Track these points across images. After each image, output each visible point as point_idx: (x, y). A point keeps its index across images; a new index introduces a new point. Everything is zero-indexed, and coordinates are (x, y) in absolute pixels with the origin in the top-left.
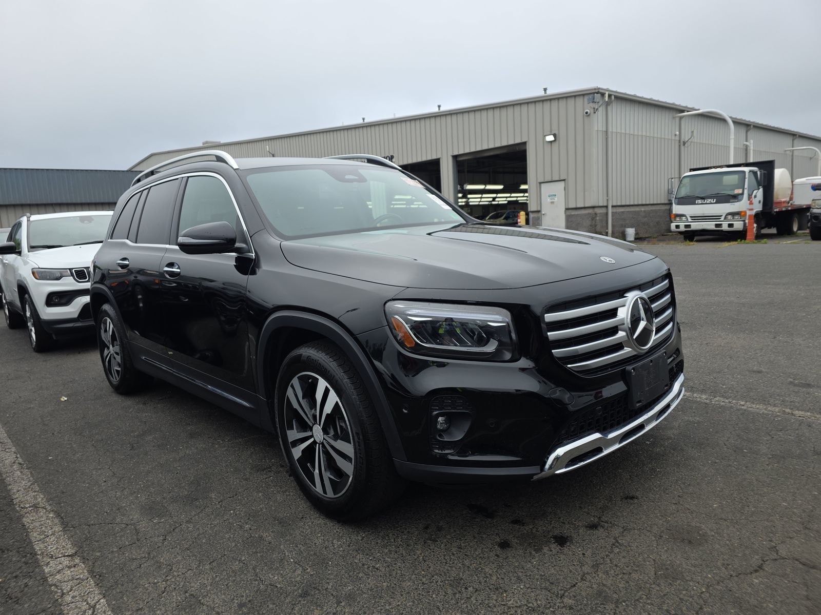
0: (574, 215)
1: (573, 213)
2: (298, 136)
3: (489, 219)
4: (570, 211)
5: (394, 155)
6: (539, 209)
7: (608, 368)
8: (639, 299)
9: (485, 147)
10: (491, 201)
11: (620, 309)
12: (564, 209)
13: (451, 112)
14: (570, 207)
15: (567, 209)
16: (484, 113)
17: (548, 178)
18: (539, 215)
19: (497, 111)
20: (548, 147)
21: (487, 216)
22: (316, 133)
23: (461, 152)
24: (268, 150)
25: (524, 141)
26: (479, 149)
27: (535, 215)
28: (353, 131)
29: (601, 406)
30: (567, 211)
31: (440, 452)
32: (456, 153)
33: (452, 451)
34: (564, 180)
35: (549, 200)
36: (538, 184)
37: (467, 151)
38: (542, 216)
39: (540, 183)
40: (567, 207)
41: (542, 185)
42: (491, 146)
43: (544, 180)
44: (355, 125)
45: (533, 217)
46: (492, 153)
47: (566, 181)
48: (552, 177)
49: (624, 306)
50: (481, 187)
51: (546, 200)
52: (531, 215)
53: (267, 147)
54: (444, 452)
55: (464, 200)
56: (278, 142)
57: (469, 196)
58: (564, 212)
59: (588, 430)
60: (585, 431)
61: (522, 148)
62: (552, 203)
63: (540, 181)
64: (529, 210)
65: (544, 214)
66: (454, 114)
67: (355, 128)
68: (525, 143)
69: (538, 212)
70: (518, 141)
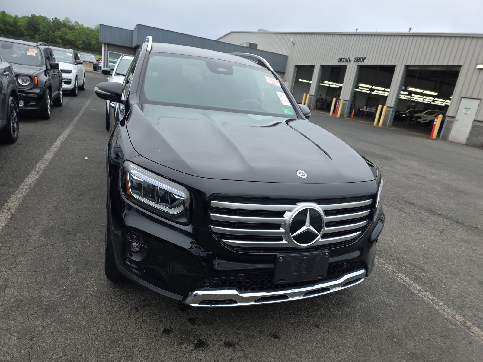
0: (479, 126)
1: (479, 124)
2: (311, 34)
3: (424, 114)
4: (477, 122)
5: (366, 57)
6: (454, 116)
7: (261, 250)
8: (309, 209)
9: (430, 64)
10: (431, 102)
11: (287, 213)
12: (473, 120)
13: (414, 34)
14: (478, 119)
15: (475, 121)
16: (438, 39)
17: (469, 95)
18: (453, 119)
19: (447, 40)
20: (476, 73)
21: (424, 111)
22: (323, 34)
23: (412, 64)
24: (292, 40)
25: (460, 64)
26: (425, 64)
27: (450, 119)
28: (346, 36)
29: (244, 274)
30: (475, 122)
31: (129, 264)
32: (408, 64)
33: (135, 266)
34: (480, 99)
35: (464, 111)
36: (460, 98)
37: (417, 64)
38: (455, 121)
39: (462, 98)
40: (476, 119)
41: (463, 99)
42: (435, 64)
43: (466, 96)
44: (347, 33)
45: (448, 120)
46: (434, 69)
47: (482, 100)
48: (472, 95)
49: (291, 211)
50: (420, 91)
51: (462, 110)
52: (447, 119)
53: (292, 38)
54: (131, 265)
55: (409, 97)
56: (299, 36)
57: (413, 95)
58: (472, 122)
59: (229, 286)
60: (226, 286)
61: (457, 69)
62: (466, 113)
63: (462, 96)
64: (447, 114)
65: (456, 120)
66: (416, 36)
67: (347, 35)
68: (460, 67)
69: (453, 117)
70: (456, 64)
